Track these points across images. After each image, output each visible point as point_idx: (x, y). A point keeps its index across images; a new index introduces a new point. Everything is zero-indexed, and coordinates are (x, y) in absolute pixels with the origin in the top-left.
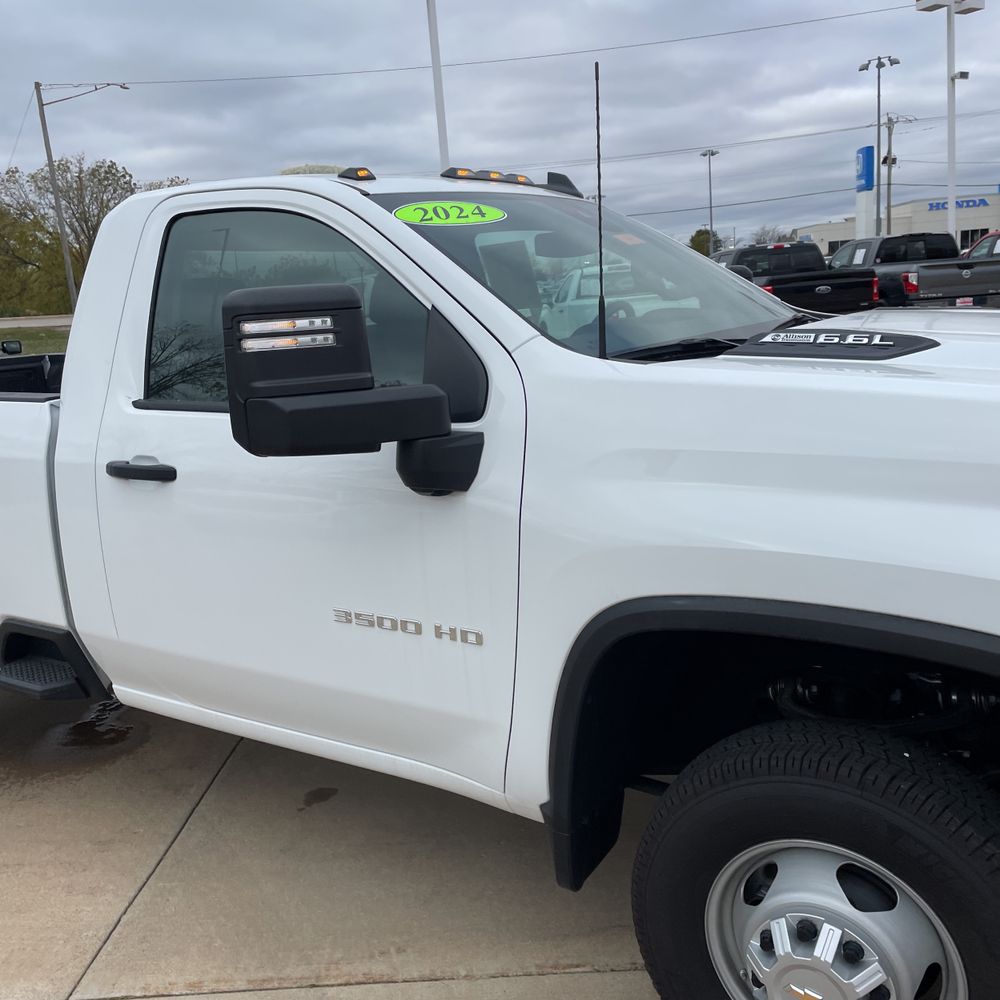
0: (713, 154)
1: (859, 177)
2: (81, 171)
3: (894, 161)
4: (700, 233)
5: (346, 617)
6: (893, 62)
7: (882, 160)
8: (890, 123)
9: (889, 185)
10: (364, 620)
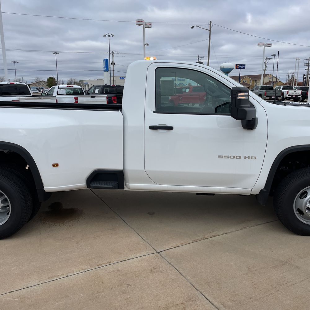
0: (57, 54)
1: (104, 67)
3: (114, 64)
4: (50, 78)
5: (221, 157)
6: (113, 36)
7: (111, 63)
8: (113, 53)
9: (113, 71)
10: (226, 157)
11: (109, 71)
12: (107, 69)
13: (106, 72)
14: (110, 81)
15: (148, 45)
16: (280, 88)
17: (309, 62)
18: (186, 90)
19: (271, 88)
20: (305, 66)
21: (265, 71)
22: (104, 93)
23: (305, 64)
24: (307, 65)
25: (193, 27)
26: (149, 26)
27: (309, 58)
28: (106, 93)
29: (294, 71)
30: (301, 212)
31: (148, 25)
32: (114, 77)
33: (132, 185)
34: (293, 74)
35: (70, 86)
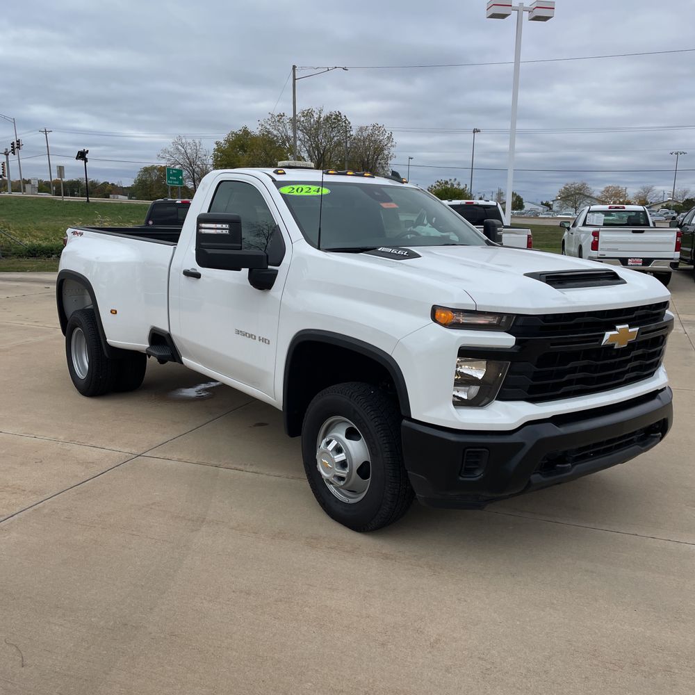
2: (320, 117)
5: (238, 332)
35: (616, 208)
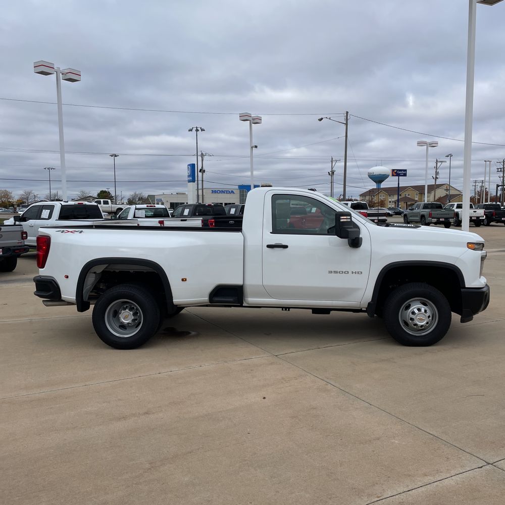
0: (116, 156)
1: (189, 176)
3: (204, 171)
5: (331, 272)
6: (202, 130)
7: (199, 170)
8: (202, 155)
9: (203, 181)
10: (336, 272)
11: (196, 182)
12: (192, 178)
13: (191, 184)
14: (198, 196)
15: (256, 147)
16: (453, 206)
17: (504, 166)
18: (311, 209)
19: (440, 207)
20: (498, 171)
21: (436, 180)
22: (197, 214)
23: (498, 169)
24: (501, 171)
25: (322, 119)
26: (258, 121)
27: (504, 160)
28: (200, 215)
29: (483, 179)
30: (406, 324)
31: (256, 121)
32: (204, 190)
33: (250, 300)
34: (482, 183)
35: (151, 206)
